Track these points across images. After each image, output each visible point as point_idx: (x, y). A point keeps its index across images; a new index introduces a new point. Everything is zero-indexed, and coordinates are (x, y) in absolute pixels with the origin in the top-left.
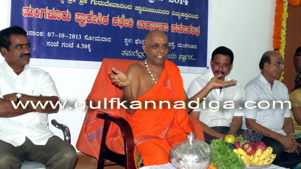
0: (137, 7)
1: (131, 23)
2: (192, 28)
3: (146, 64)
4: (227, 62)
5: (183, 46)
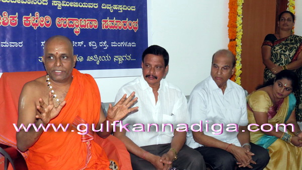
0: (55, 2)
1: (48, 22)
2: (128, 22)
3: (47, 81)
4: (160, 64)
5: (119, 44)
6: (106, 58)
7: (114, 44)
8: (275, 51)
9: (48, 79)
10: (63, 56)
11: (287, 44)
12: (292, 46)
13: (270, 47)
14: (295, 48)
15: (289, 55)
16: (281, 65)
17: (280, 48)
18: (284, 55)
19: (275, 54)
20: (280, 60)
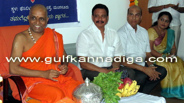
3: (29, 31)
4: (104, 14)
5: (58, 8)
6: (51, 17)
7: (55, 8)
9: (29, 30)
10: (41, 18)
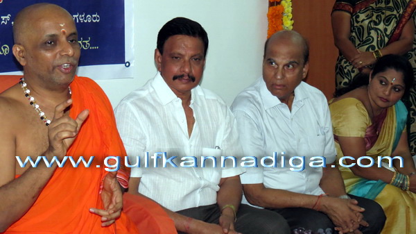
4: (199, 52)
8: (358, 22)
11: (379, 10)
12: (388, 13)
13: (348, 15)
14: (396, 17)
15: (386, 30)
16: (370, 50)
17: (369, 17)
18: (376, 30)
19: (359, 29)
20: (370, 39)
